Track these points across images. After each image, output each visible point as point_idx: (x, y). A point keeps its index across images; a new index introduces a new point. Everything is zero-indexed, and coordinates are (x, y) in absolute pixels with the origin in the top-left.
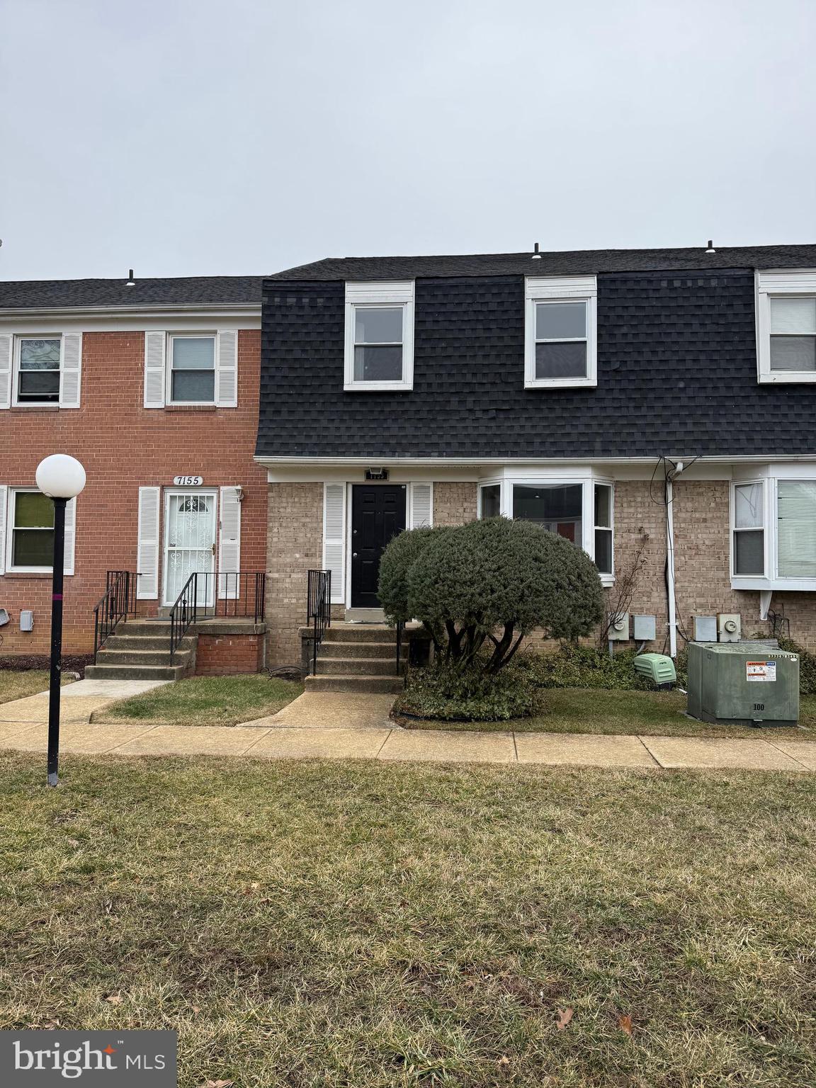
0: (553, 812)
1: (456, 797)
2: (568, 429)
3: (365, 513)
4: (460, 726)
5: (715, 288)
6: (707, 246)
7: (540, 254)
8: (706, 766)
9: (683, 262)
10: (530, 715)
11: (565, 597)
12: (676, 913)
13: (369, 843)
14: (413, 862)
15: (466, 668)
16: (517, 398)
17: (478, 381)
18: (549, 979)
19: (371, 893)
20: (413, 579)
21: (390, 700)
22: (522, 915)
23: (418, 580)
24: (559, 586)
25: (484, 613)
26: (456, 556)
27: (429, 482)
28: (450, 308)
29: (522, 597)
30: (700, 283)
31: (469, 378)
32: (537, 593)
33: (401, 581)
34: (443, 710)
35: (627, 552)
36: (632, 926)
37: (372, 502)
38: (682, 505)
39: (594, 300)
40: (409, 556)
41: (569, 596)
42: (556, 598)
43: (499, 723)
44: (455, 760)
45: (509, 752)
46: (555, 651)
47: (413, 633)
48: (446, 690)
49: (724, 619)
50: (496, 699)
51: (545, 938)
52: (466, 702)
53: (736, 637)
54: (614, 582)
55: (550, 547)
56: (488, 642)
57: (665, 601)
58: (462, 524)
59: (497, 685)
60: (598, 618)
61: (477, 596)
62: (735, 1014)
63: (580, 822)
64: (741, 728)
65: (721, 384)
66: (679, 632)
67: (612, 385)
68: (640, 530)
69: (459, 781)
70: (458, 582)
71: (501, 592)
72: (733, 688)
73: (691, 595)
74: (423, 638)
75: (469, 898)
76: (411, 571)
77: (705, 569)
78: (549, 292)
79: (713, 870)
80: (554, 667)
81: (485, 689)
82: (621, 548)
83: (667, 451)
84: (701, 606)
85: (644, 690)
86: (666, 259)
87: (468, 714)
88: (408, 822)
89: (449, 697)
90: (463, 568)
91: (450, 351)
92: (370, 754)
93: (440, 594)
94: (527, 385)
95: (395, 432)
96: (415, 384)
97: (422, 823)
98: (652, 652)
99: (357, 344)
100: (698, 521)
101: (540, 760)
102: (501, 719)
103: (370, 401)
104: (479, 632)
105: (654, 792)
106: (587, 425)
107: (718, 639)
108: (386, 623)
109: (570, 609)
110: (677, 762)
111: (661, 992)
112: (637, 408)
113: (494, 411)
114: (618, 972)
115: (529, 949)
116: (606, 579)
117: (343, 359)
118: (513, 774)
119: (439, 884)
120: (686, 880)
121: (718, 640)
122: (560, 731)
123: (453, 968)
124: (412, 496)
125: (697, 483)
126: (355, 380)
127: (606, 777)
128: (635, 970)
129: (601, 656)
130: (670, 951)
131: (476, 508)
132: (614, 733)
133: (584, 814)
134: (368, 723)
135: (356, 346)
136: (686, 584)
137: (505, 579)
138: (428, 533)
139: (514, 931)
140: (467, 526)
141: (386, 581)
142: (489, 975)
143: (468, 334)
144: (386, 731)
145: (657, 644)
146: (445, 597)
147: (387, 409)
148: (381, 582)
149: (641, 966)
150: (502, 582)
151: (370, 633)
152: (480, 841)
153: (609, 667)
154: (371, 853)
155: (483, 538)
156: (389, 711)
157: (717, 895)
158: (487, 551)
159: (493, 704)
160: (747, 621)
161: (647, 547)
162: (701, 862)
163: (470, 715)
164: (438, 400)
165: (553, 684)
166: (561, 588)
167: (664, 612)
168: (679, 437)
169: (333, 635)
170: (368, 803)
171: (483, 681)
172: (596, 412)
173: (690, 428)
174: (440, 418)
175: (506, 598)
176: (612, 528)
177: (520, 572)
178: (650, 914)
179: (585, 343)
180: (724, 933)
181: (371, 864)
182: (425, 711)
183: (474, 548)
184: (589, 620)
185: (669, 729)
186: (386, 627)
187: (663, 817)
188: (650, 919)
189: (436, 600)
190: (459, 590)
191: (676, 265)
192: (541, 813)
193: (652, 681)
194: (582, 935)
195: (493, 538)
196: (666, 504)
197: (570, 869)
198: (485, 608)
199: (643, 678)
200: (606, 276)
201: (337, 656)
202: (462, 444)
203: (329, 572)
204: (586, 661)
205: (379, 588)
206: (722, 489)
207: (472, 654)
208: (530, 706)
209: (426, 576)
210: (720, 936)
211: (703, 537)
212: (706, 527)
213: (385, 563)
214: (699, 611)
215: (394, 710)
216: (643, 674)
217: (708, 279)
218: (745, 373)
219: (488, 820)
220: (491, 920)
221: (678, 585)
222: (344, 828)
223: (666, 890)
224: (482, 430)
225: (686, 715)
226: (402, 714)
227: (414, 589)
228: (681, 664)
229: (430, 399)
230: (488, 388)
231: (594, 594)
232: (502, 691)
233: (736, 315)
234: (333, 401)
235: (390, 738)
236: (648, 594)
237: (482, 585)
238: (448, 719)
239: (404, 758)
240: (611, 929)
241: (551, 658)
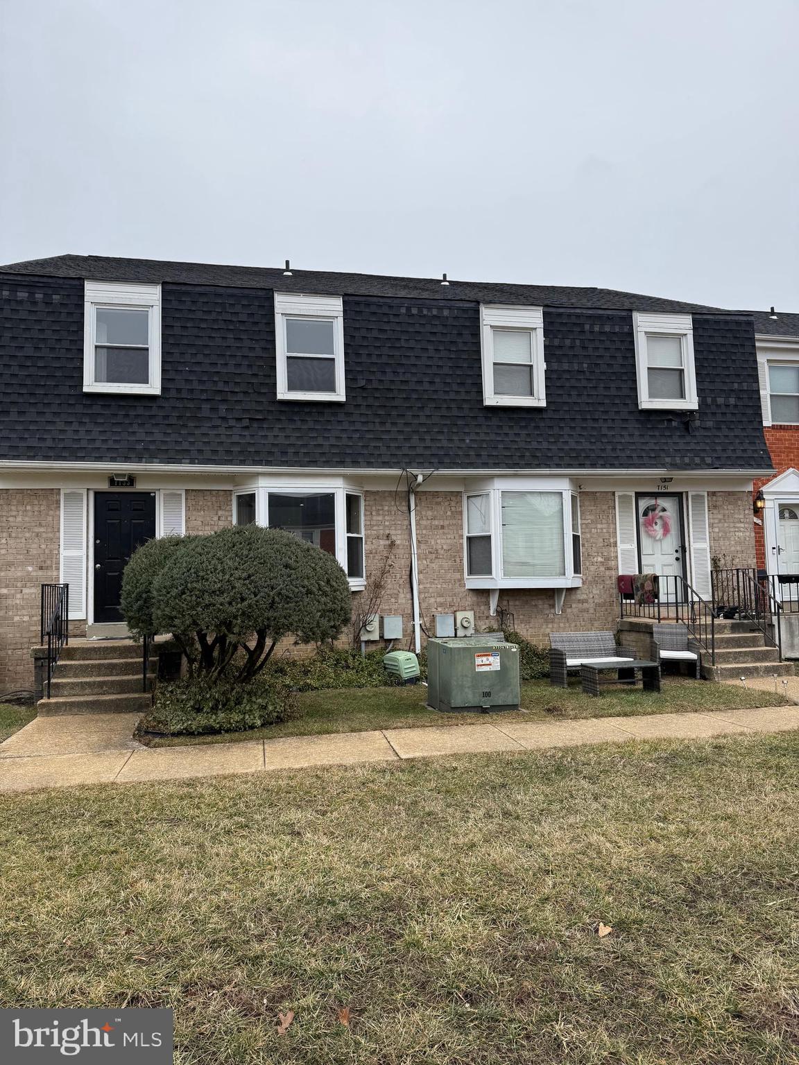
0: (294, 815)
1: (197, 812)
2: (320, 441)
3: (109, 521)
4: (209, 739)
5: (447, 317)
6: (442, 279)
7: (291, 271)
8: (439, 753)
9: (420, 291)
10: (282, 720)
11: (315, 602)
12: (400, 898)
13: (96, 872)
14: (144, 886)
15: (217, 679)
16: (270, 409)
17: (231, 390)
18: (273, 985)
19: (93, 925)
20: (158, 590)
21: (133, 720)
22: (252, 925)
23: (164, 591)
24: (309, 592)
25: (235, 622)
26: (204, 565)
27: (180, 489)
28: (199, 315)
29: (272, 605)
30: (435, 312)
31: (221, 386)
32: (287, 599)
33: (146, 592)
34: (191, 724)
35: (377, 558)
36: (359, 918)
37: (117, 510)
38: (424, 513)
39: (341, 320)
40: (155, 565)
41: (319, 602)
42: (305, 604)
43: (250, 732)
44: (200, 775)
45: (257, 760)
46: (311, 655)
47: (161, 646)
48: (195, 704)
49: (460, 616)
50: (248, 708)
51: (274, 944)
52: (216, 714)
53: (471, 631)
54: (365, 586)
55: (300, 554)
56: (241, 651)
57: (410, 601)
58: (213, 533)
59: (249, 693)
60: (346, 621)
61: (227, 605)
62: (445, 987)
63: (319, 822)
64: (472, 715)
65: (453, 405)
66: (423, 629)
67: (359, 401)
68: (388, 536)
69: (202, 796)
70: (207, 592)
71: (252, 600)
72: (465, 679)
73: (432, 595)
74: (174, 651)
75: (199, 915)
76: (157, 581)
77: (443, 571)
78: (298, 309)
79: (437, 853)
80: (309, 671)
81: (237, 699)
82: (371, 553)
83: (409, 464)
84: (441, 605)
85: (392, 686)
86: (405, 287)
87: (218, 726)
88: (142, 845)
89: (199, 710)
90: (212, 578)
91: (200, 358)
92: (106, 778)
93: (187, 605)
94: (280, 397)
95: (142, 436)
96: (163, 389)
97: (157, 844)
98: (400, 650)
99: (97, 344)
100: (437, 527)
101: (286, 765)
102: (252, 727)
103: (113, 404)
104: (230, 642)
105: (391, 783)
106: (338, 438)
107: (456, 634)
108: (130, 638)
109: (319, 614)
110: (415, 752)
111: (380, 978)
112: (382, 423)
113: (248, 420)
114: (342, 965)
115: (257, 957)
116: (355, 584)
117: (82, 359)
118: (258, 782)
119: (170, 904)
120: (412, 866)
121: (456, 636)
122: (310, 734)
123: (175, 991)
124: (162, 504)
125: (435, 494)
126: (96, 381)
127: (349, 774)
128: (358, 961)
129: (354, 656)
130: (392, 936)
131: (232, 516)
132: (360, 730)
133: (324, 814)
134: (107, 745)
135: (96, 347)
136: (428, 585)
137: (255, 587)
138: (177, 542)
139: (243, 942)
140: (217, 535)
141: (129, 594)
142: (214, 992)
143: (219, 342)
144: (127, 753)
145: (404, 642)
146: (193, 608)
147: (132, 413)
148: (123, 594)
149: (364, 956)
150: (253, 590)
151: (114, 649)
152: (218, 855)
153: (361, 666)
154: (98, 882)
155: (234, 547)
156: (133, 731)
157: (439, 876)
158: (237, 559)
159: (245, 713)
160: (479, 617)
161: (394, 552)
162: (427, 846)
163: (220, 727)
164: (188, 406)
165: (308, 687)
166: (311, 594)
167: (409, 612)
168: (419, 451)
169: (71, 653)
170: (99, 830)
171: (235, 691)
172: (346, 426)
173: (428, 443)
174: (191, 424)
175: (257, 605)
176: (362, 535)
177: (270, 579)
178: (377, 903)
179: (333, 360)
180: (442, 911)
181: (96, 894)
182: (172, 728)
183: (224, 557)
184: (337, 623)
185: (410, 721)
186: (130, 642)
187: (397, 807)
188: (376, 909)
189: (183, 611)
190: (207, 599)
191: (414, 294)
192: (282, 819)
193: (399, 677)
194: (310, 934)
195: (244, 546)
196: (410, 512)
197: (305, 870)
198: (235, 617)
199: (391, 675)
200: (351, 298)
201: (76, 676)
202: (215, 452)
203: (67, 586)
204: (340, 662)
205: (121, 601)
206: (456, 499)
207: (224, 664)
208: (282, 712)
209: (172, 586)
210: (437, 914)
211: (441, 542)
212: (444, 533)
213: (128, 575)
214: (439, 609)
215: (139, 729)
216: (390, 671)
217: (440, 309)
218: (473, 396)
219: (228, 832)
220: (220, 935)
221: (421, 587)
222: (69, 860)
223: (394, 877)
224: (236, 439)
225: (427, 706)
226: (147, 733)
227: (159, 601)
228: (422, 659)
229: (179, 405)
230: (240, 397)
231: (342, 598)
232: (254, 699)
233: (465, 343)
234: (70, 402)
235: (131, 760)
236: (396, 596)
237: (232, 594)
238: (196, 733)
239: (144, 778)
240: (341, 924)
241: (307, 662)
